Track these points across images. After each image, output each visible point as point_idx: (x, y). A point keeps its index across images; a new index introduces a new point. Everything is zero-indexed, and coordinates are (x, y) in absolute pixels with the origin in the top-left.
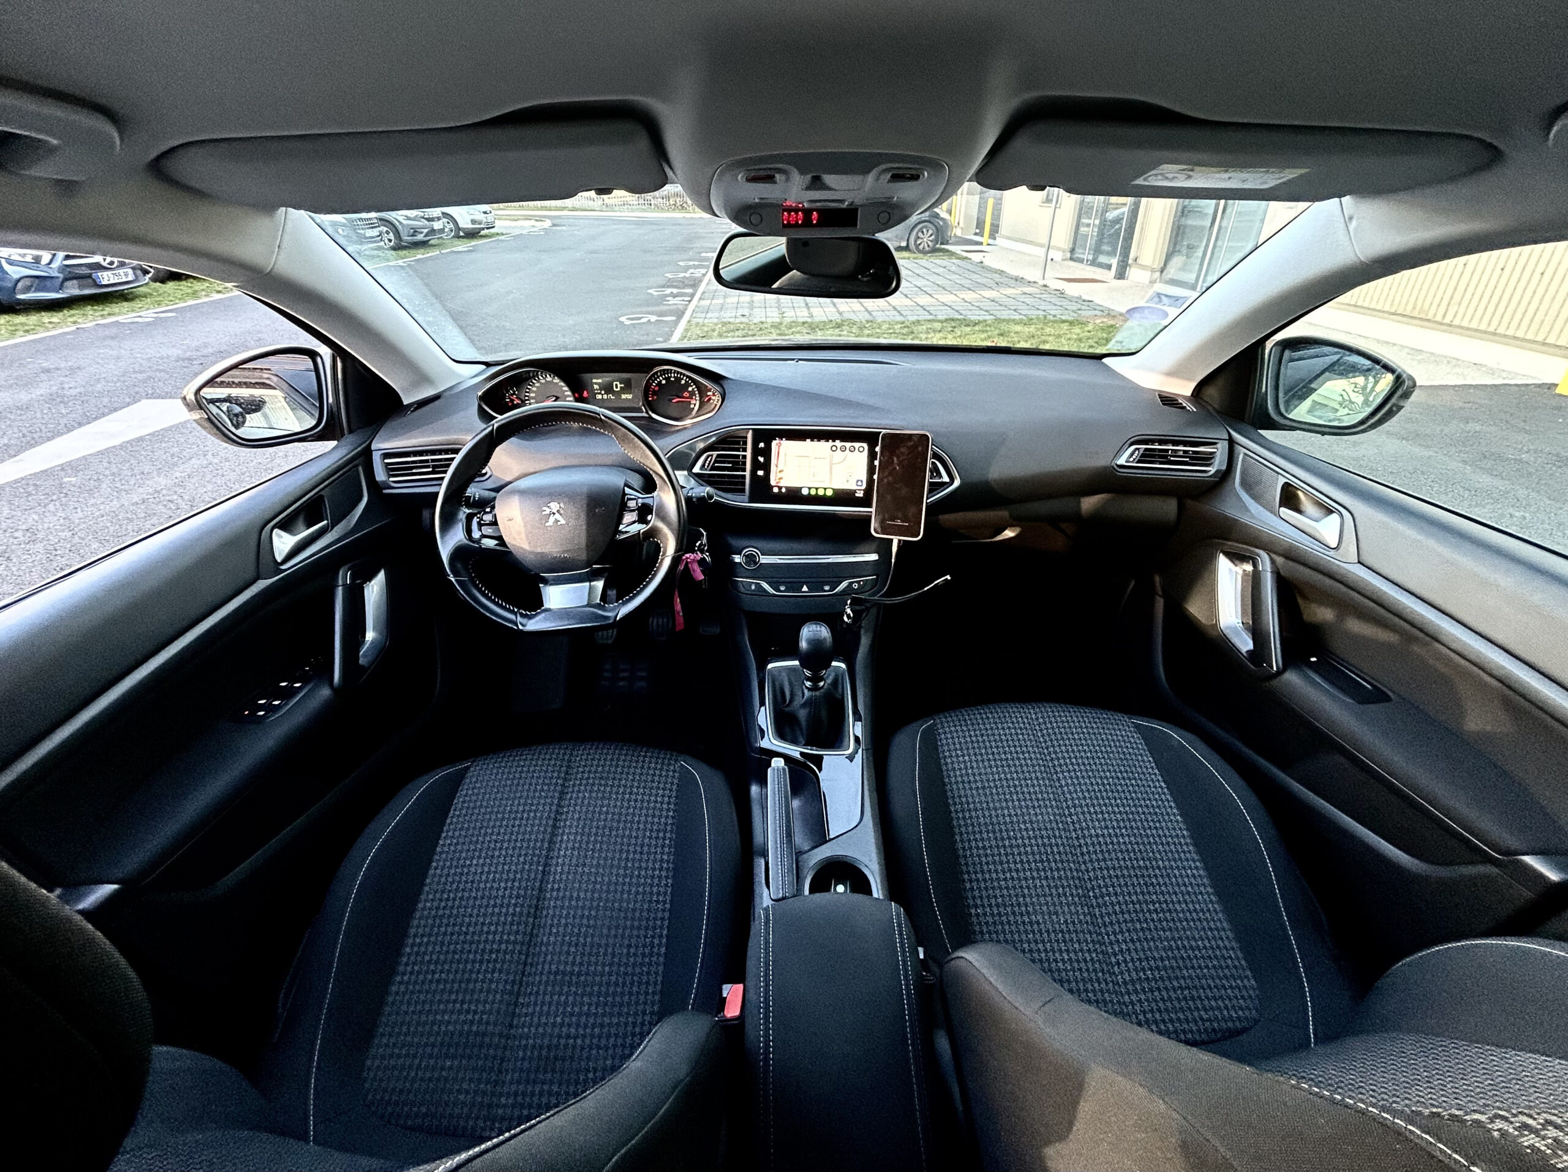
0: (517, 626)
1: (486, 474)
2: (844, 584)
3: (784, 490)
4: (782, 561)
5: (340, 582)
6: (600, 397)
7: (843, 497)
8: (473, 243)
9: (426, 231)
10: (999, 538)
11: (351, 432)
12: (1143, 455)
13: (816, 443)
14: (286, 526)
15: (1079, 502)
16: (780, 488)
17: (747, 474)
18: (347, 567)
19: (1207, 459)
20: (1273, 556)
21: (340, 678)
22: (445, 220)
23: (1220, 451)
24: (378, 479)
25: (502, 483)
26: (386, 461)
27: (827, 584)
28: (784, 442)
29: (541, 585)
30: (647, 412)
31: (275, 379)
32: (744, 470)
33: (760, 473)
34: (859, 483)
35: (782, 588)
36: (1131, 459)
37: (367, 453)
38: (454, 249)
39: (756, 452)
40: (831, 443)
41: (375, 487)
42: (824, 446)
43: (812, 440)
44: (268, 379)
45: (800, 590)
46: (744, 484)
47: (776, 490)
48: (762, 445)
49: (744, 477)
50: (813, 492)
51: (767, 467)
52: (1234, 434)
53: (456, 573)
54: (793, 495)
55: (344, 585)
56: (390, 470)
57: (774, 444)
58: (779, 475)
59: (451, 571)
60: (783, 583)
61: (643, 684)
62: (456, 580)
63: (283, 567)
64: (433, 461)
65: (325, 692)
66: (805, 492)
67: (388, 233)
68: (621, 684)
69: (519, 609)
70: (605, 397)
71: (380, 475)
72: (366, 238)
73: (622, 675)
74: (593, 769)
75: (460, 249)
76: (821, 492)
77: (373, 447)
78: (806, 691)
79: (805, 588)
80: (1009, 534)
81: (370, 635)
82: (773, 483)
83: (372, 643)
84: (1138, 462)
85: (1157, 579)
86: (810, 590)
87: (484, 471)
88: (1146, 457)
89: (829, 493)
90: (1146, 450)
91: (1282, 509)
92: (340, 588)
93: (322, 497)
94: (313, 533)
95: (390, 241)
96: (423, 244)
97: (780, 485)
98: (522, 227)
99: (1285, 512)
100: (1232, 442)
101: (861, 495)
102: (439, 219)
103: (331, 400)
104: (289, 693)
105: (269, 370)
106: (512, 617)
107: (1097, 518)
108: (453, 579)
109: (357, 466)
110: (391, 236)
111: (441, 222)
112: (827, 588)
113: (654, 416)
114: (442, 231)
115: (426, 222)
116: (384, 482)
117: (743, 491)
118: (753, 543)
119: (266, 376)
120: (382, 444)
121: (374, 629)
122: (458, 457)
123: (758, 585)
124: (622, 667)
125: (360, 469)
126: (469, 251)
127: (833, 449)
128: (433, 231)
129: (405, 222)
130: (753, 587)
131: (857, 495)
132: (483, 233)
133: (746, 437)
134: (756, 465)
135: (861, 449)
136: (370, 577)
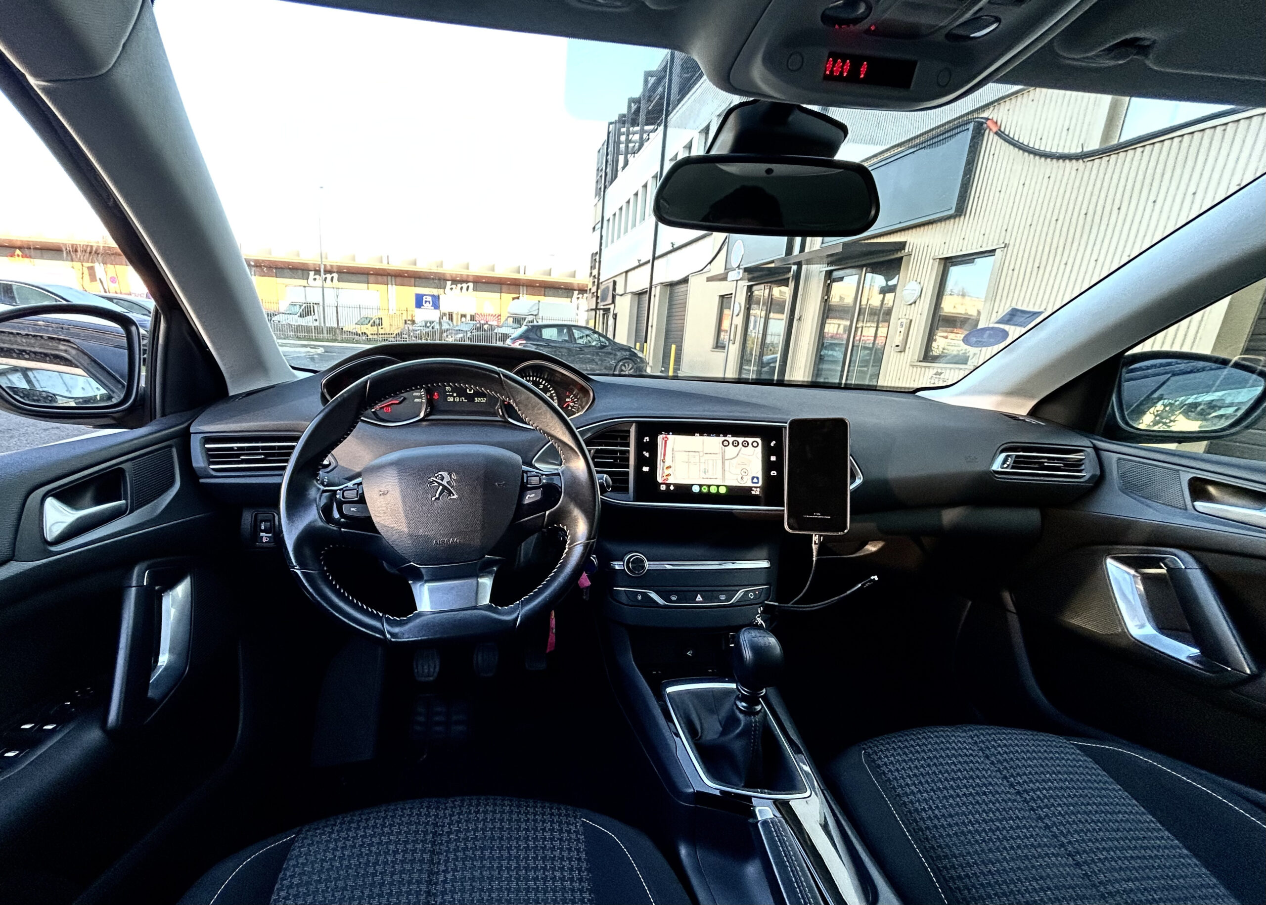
0: (384, 635)
1: (330, 464)
2: (740, 594)
3: (672, 488)
4: (671, 567)
5: (134, 583)
6: (451, 399)
7: (738, 495)
10: (860, 554)
11: (164, 415)
12: (1015, 462)
13: (706, 439)
14: (68, 496)
15: (940, 516)
16: (668, 485)
17: (631, 470)
18: (144, 565)
19: (1076, 466)
20: (1197, 553)
21: (118, 713)
23: (1087, 457)
24: (195, 465)
25: (351, 474)
26: (207, 446)
27: (722, 592)
28: (672, 438)
29: (410, 582)
30: (503, 416)
31: (74, 352)
32: (627, 467)
33: (646, 469)
34: (755, 480)
35: (674, 598)
36: (1005, 466)
37: (184, 437)
39: (640, 447)
40: (721, 438)
41: (190, 473)
42: (714, 442)
43: (701, 435)
44: (66, 351)
45: (693, 600)
46: (627, 481)
47: (663, 487)
48: (647, 439)
49: (627, 473)
50: (705, 489)
51: (652, 462)
52: (1095, 442)
53: (302, 565)
54: (683, 492)
55: (140, 586)
56: (212, 456)
57: (660, 438)
58: (667, 472)
59: (297, 561)
60: (675, 593)
61: (460, 728)
62: (303, 573)
63: (54, 549)
64: (263, 448)
65: (93, 736)
66: (696, 489)
68: (438, 728)
69: (384, 613)
70: (457, 399)
71: (199, 461)
73: (437, 719)
74: (471, 835)
76: (713, 490)
77: (192, 430)
78: (741, 716)
79: (699, 598)
80: (871, 548)
81: (164, 659)
82: (660, 480)
83: (166, 669)
84: (1013, 468)
85: (1007, 597)
86: (705, 599)
87: (326, 462)
88: (1017, 463)
89: (723, 490)
90: (1017, 456)
91: (1197, 504)
92: (134, 589)
93: (122, 471)
94: (102, 512)
97: (668, 482)
99: (1199, 505)
100: (1097, 449)
101: (758, 493)
103: (143, 384)
104: (35, 739)
105: (68, 341)
106: (378, 624)
107: (958, 532)
108: (299, 572)
109: (170, 446)
112: (723, 597)
113: (510, 420)
116: (205, 469)
117: (626, 490)
118: (635, 549)
119: (62, 347)
120: (203, 427)
121: (171, 651)
122: (299, 446)
123: (645, 595)
124: (439, 709)
125: (174, 450)
127: (725, 444)
130: (639, 597)
131: (753, 493)
133: (629, 432)
134: (641, 461)
135: (755, 444)
136: (171, 585)
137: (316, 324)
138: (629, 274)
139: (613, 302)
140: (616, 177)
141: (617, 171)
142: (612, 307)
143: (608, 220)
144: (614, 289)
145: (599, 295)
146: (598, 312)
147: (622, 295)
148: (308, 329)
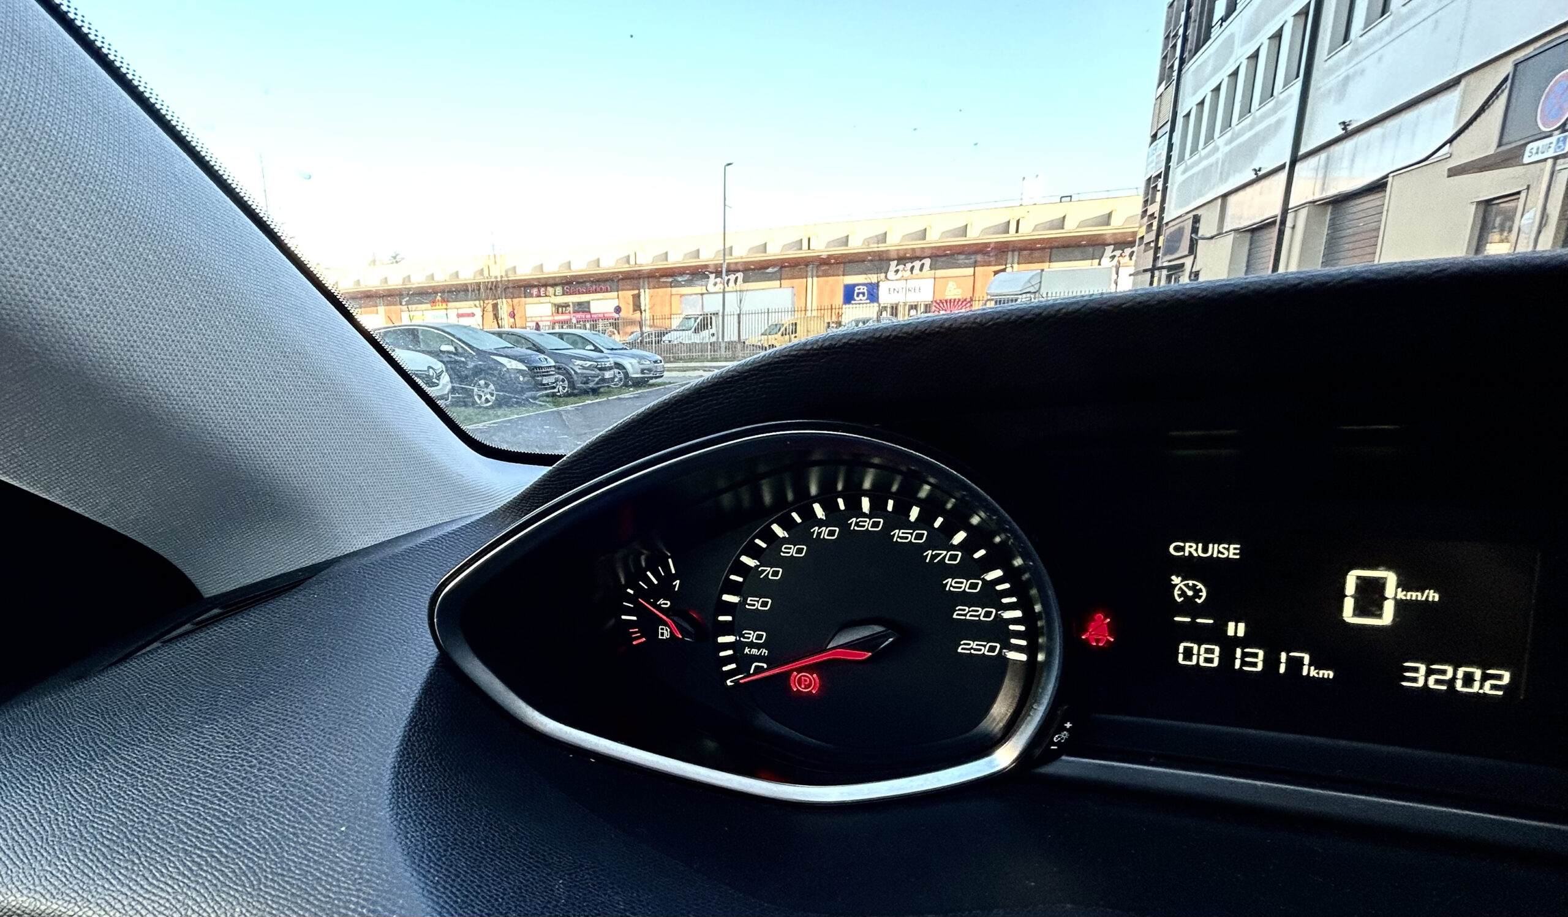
8: (640, 391)
9: (597, 379)
22: (616, 371)
38: (622, 396)
67: (563, 381)
72: (544, 385)
75: (627, 396)
95: (564, 388)
96: (595, 392)
98: (691, 378)
102: (611, 368)
110: (566, 384)
111: (612, 372)
114: (612, 379)
115: (598, 372)
126: (637, 397)
128: (603, 380)
129: (579, 371)
132: (651, 382)
137: (714, 339)
138: (1232, 200)
139: (1192, 250)
140: (1207, 38)
141: (1209, 27)
142: (1188, 262)
143: (1188, 115)
144: (1195, 230)
145: (1160, 244)
146: (1157, 273)
147: (1212, 238)
148: (703, 347)
